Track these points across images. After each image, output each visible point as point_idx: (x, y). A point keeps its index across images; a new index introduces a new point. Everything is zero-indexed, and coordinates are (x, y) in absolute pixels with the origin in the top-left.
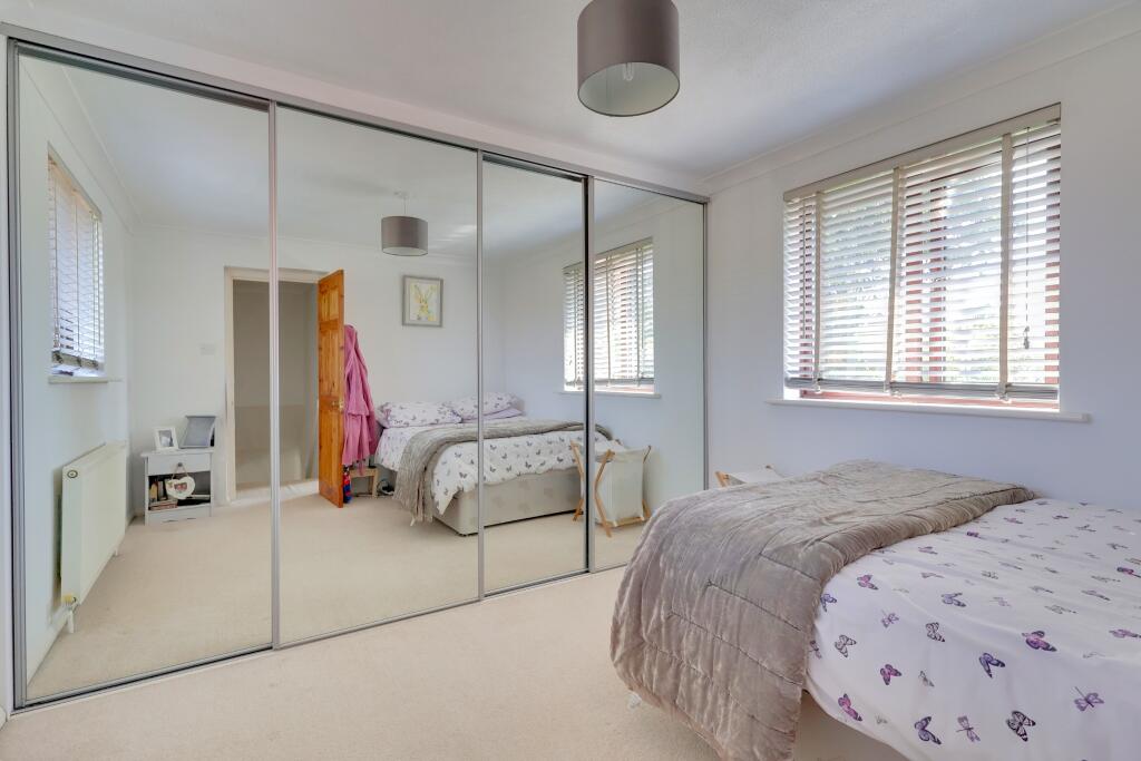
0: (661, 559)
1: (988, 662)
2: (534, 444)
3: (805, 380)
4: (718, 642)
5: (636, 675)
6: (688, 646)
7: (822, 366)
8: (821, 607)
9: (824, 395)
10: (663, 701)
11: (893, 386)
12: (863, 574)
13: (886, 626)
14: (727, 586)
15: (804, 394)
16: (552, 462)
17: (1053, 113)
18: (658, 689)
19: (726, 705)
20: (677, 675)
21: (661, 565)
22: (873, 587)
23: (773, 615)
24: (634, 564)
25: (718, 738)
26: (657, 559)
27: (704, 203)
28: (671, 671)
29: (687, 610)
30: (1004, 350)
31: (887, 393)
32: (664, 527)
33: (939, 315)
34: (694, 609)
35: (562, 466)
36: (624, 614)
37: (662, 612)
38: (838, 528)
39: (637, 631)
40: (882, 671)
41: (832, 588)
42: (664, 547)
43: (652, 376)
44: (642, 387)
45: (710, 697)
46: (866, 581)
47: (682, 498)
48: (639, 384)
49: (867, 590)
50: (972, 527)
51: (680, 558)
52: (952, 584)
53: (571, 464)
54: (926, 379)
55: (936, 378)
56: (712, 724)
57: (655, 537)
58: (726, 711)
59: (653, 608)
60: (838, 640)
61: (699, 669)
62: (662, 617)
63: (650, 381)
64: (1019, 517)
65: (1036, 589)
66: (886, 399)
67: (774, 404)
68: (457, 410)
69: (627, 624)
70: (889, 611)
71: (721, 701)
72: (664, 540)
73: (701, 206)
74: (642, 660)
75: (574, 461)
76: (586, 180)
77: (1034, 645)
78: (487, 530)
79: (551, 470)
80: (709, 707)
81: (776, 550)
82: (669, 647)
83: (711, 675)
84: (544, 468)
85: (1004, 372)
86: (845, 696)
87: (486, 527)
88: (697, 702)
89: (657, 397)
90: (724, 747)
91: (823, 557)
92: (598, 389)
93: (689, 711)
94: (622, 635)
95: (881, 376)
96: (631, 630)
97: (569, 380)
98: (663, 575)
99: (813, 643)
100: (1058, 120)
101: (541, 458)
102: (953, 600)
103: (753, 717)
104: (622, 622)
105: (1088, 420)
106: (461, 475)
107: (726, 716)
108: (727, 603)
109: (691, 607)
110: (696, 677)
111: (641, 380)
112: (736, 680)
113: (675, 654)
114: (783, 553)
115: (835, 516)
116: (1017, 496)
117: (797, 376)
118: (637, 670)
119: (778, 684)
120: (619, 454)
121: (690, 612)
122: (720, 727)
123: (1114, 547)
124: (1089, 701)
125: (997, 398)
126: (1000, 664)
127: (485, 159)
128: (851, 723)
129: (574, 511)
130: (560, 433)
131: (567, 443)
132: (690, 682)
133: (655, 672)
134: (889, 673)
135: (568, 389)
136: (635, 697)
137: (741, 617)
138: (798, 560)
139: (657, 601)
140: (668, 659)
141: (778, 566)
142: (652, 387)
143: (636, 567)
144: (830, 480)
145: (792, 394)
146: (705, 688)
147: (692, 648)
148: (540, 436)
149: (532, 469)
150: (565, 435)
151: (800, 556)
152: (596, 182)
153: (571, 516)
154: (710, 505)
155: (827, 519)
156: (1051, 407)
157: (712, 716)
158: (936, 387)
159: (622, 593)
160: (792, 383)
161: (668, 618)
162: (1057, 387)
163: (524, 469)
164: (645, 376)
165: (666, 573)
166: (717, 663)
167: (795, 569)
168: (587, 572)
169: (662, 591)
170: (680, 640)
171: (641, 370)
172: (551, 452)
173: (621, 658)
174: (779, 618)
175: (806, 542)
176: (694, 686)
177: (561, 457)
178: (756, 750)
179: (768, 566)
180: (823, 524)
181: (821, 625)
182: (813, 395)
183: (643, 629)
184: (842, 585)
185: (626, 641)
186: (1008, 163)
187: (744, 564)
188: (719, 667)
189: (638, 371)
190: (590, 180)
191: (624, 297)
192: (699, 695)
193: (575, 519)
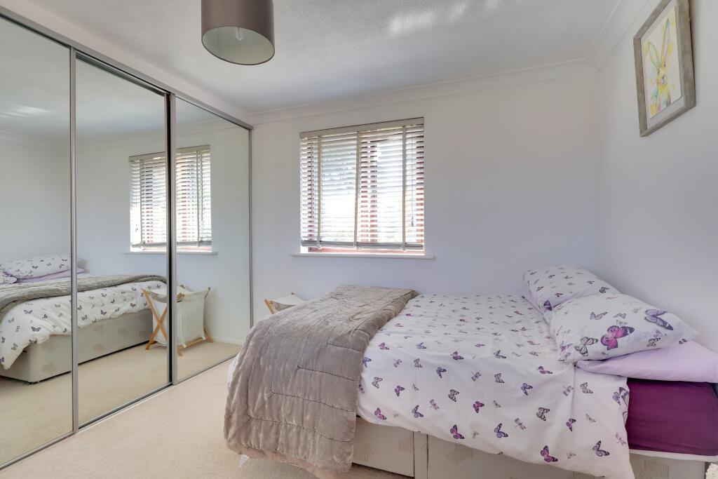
0: (261, 360)
1: (440, 371)
2: (108, 295)
3: (310, 242)
4: (306, 402)
5: (246, 441)
6: (284, 411)
7: (322, 234)
8: (364, 366)
9: (322, 250)
10: (266, 452)
11: (358, 245)
12: (380, 343)
13: (396, 366)
14: (310, 367)
15: (310, 250)
16: (126, 307)
17: (420, 122)
18: (264, 446)
19: (314, 439)
20: (277, 432)
21: (261, 364)
22: (387, 348)
23: (340, 377)
24: (241, 367)
25: (310, 460)
26: (258, 360)
27: (249, 129)
28: (273, 431)
29: (284, 388)
30: (404, 227)
31: (355, 248)
32: (260, 339)
33: (374, 209)
34: (289, 387)
35: (135, 309)
36: (235, 404)
37: (265, 394)
38: (360, 321)
39: (246, 413)
40: (396, 390)
41: (367, 354)
42: (263, 352)
43: (210, 239)
44: (201, 247)
45: (302, 438)
46: (383, 346)
47: (266, 318)
48: (199, 245)
49: (385, 350)
50: (405, 312)
51: (275, 357)
52: (418, 340)
53: (143, 307)
54: (369, 241)
55: (373, 240)
56: (305, 454)
57: (255, 346)
58: (314, 442)
59: (258, 394)
60: (373, 381)
61: (294, 422)
62: (265, 398)
63: (209, 243)
64: (418, 304)
65: (446, 334)
66: (353, 251)
67: (295, 256)
68: (11, 272)
69: (238, 410)
70: (397, 359)
71: (310, 437)
72: (262, 347)
73: (248, 131)
74: (250, 431)
75: (145, 305)
76: (168, 96)
77: (456, 358)
78: (81, 366)
79: (125, 314)
80: (302, 444)
81: (336, 340)
82: (271, 415)
83: (302, 424)
84: (118, 313)
85: (404, 237)
86: (378, 409)
87: (79, 364)
88: (293, 443)
89: (215, 254)
90: (315, 465)
91: (361, 338)
92: (179, 249)
93: (287, 452)
94: (235, 418)
95: (351, 240)
96: (241, 413)
97: (134, 244)
98: (264, 370)
99: (360, 386)
100: (423, 124)
101: (116, 305)
102: (421, 346)
103: (332, 439)
104: (234, 410)
105: (434, 258)
106: (34, 329)
107: (314, 445)
108: (311, 376)
109: (286, 386)
110: (291, 429)
111: (201, 243)
112: (320, 421)
113: (275, 419)
114: (340, 340)
115: (354, 316)
116: (413, 295)
117: (307, 239)
118: (247, 439)
119: (345, 414)
120: (189, 296)
121: (286, 389)
122: (310, 454)
123: (454, 311)
124: (477, 376)
125: (401, 250)
126: (445, 371)
127: (78, 57)
128: (381, 422)
129: (147, 342)
130: (131, 284)
131: (140, 292)
132: (287, 434)
133: (261, 435)
134: (399, 390)
135: (133, 250)
136: (245, 458)
137: (320, 383)
138: (349, 342)
139: (261, 389)
140: (271, 424)
141: (339, 348)
142: (210, 247)
143: (243, 369)
144: (338, 297)
145: (304, 250)
146: (298, 433)
147: (288, 412)
148: (113, 288)
149: (108, 316)
150: (137, 285)
151: (349, 340)
152: (177, 100)
153: (144, 347)
154: (287, 320)
155: (352, 317)
156: (420, 253)
157: (304, 449)
158: (374, 244)
159: (232, 390)
160: (305, 243)
161: (270, 398)
162: (423, 244)
163: (100, 316)
164: (203, 240)
165: (266, 368)
166: (306, 415)
167: (349, 348)
168: (171, 385)
169: (264, 381)
170: (279, 408)
171: (201, 236)
172: (125, 300)
173: (234, 435)
174: (343, 377)
175: (350, 332)
176: (291, 434)
177: (134, 303)
178: (335, 458)
179: (334, 349)
180: (351, 321)
181: (364, 375)
182: (316, 250)
183: (251, 410)
184: (372, 351)
185: (238, 422)
186: (404, 140)
187: (320, 350)
188: (308, 417)
189: (199, 237)
190: (172, 97)
191: (184, 184)
192: (295, 438)
193: (147, 349)
